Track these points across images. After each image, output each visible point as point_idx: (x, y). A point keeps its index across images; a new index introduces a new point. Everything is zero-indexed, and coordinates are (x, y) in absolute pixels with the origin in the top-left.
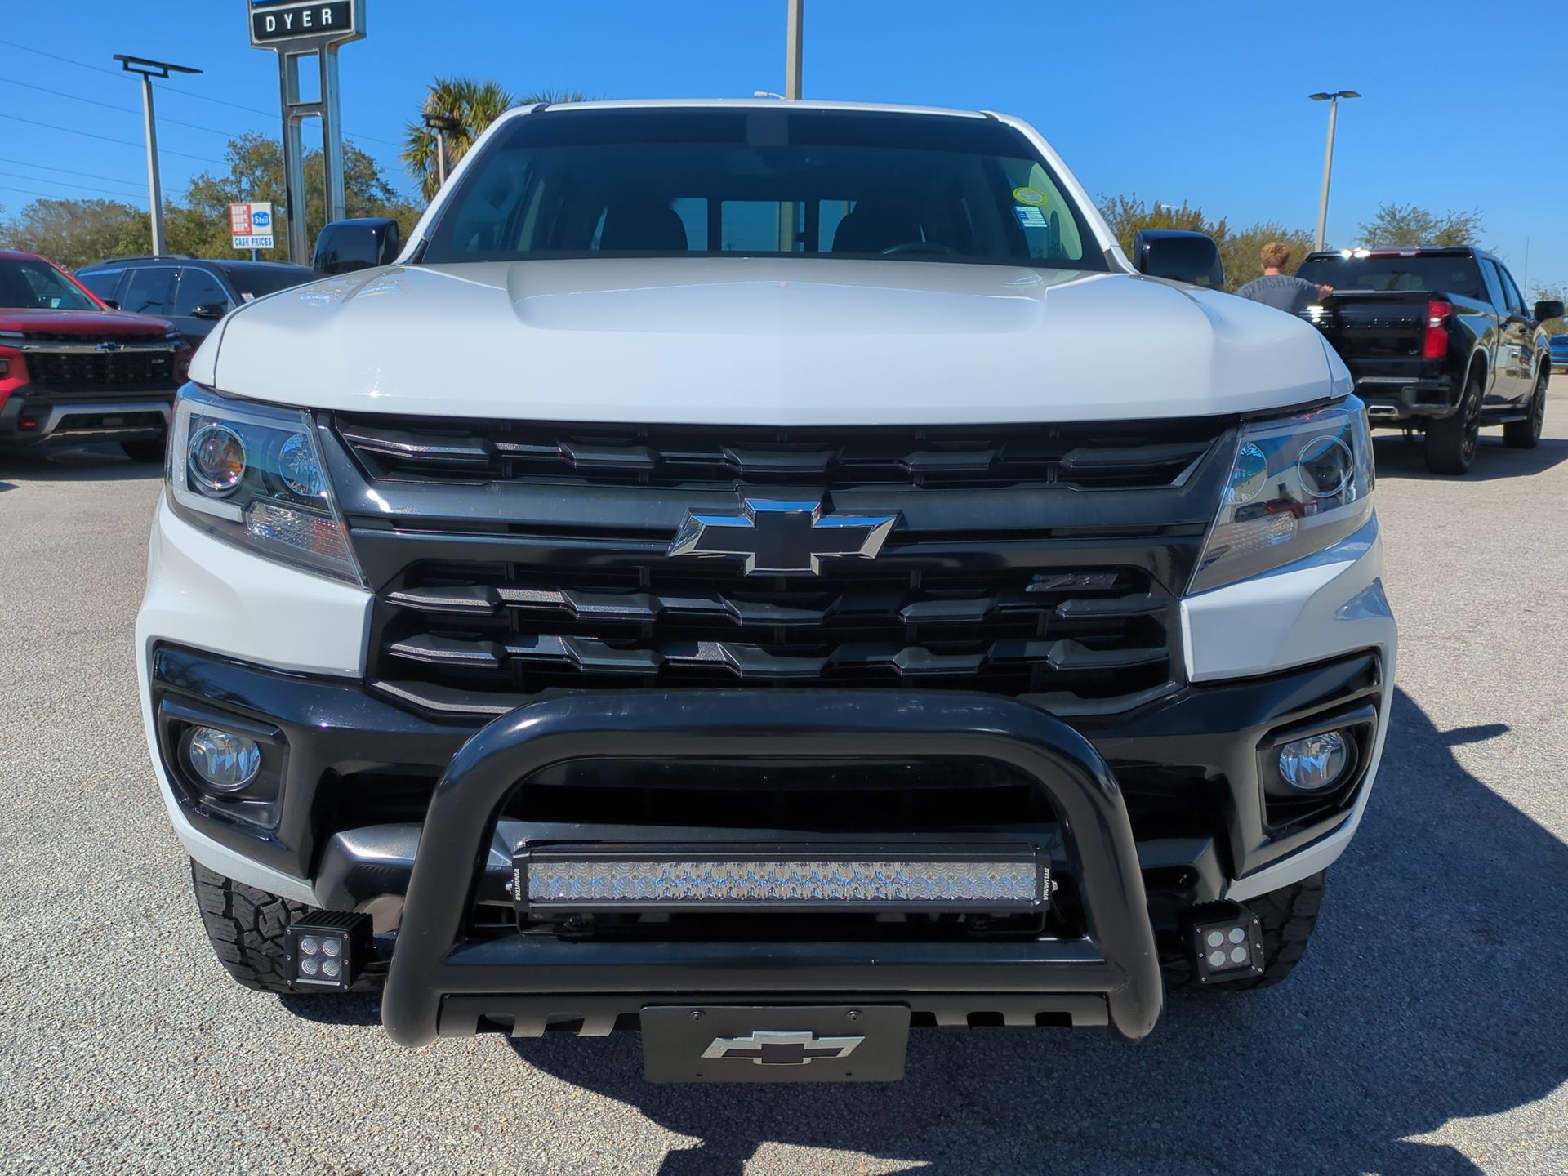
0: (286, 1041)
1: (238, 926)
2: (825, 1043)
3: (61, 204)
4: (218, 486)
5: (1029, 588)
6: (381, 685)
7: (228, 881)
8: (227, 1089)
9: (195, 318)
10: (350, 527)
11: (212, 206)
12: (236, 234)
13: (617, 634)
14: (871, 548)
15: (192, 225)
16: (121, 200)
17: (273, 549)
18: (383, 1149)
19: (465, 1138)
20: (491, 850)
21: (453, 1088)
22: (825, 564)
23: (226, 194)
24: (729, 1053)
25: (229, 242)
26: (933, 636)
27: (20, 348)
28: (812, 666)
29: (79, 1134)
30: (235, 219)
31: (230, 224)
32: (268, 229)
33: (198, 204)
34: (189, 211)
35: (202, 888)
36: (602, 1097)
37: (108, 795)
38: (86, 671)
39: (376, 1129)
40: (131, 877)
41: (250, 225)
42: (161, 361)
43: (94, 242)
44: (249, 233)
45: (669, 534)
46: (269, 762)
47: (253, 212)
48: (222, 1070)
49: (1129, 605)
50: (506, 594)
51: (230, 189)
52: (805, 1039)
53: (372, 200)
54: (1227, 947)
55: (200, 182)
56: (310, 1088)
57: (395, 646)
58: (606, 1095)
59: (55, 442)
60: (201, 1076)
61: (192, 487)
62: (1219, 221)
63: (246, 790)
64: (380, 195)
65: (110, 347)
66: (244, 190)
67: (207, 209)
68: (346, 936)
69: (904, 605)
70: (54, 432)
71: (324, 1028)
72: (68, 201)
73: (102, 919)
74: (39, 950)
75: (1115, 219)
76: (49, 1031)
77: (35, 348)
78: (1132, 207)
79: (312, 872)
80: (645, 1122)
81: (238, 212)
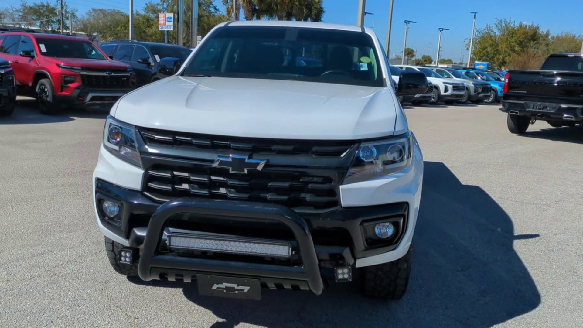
0: (126, 287)
1: (115, 254)
2: (241, 287)
3: (100, 10)
4: (114, 141)
5: (301, 180)
6: (146, 193)
7: (113, 241)
8: (109, 297)
9: (138, 63)
10: (141, 154)
11: (152, 13)
12: (160, 25)
13: (201, 185)
14: (260, 168)
15: (145, 21)
16: (121, 10)
17: (124, 158)
18: (145, 314)
19: (166, 314)
20: (164, 232)
21: (166, 303)
22: (248, 171)
23: (158, 9)
24: (218, 288)
25: (158, 27)
26: (278, 191)
27: (80, 73)
28: (245, 196)
29: (71, 303)
30: (160, 19)
31: (158, 21)
32: (172, 23)
33: (148, 12)
34: (145, 15)
35: (107, 243)
36: (204, 308)
37: (91, 220)
38: (89, 184)
39: (144, 309)
40: (93, 243)
41: (165, 22)
42: (125, 79)
43: (111, 25)
44: (165, 24)
45: (212, 161)
46: (120, 211)
47: (167, 16)
48: (108, 293)
49: (326, 186)
50: (175, 173)
51: (160, 7)
52: (235, 286)
53: (210, 12)
54: (343, 274)
55: (149, 4)
56: (130, 299)
57: (149, 184)
58: (205, 308)
59: (89, 105)
60: (103, 293)
61: (109, 141)
62: (546, 30)
63: (115, 217)
64: (213, 10)
65: (109, 73)
66: (165, 8)
67: (151, 14)
68: (132, 252)
69: (269, 182)
70: (89, 101)
71: (137, 285)
72: (103, 9)
73: (84, 254)
74: (67, 260)
75: (502, 28)
76: (67, 280)
77: (85, 73)
78: (509, 24)
79: (127, 238)
80: (212, 315)
81: (161, 16)
